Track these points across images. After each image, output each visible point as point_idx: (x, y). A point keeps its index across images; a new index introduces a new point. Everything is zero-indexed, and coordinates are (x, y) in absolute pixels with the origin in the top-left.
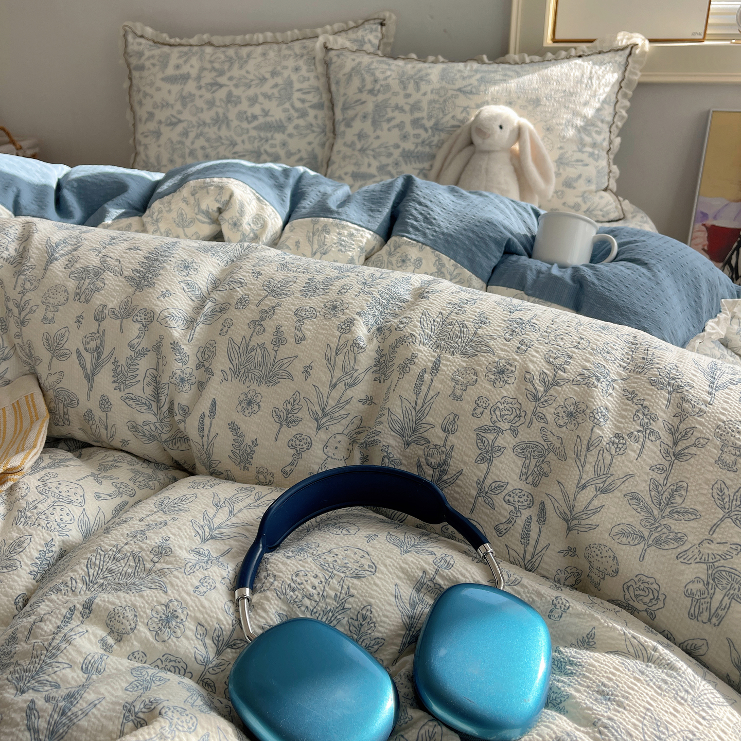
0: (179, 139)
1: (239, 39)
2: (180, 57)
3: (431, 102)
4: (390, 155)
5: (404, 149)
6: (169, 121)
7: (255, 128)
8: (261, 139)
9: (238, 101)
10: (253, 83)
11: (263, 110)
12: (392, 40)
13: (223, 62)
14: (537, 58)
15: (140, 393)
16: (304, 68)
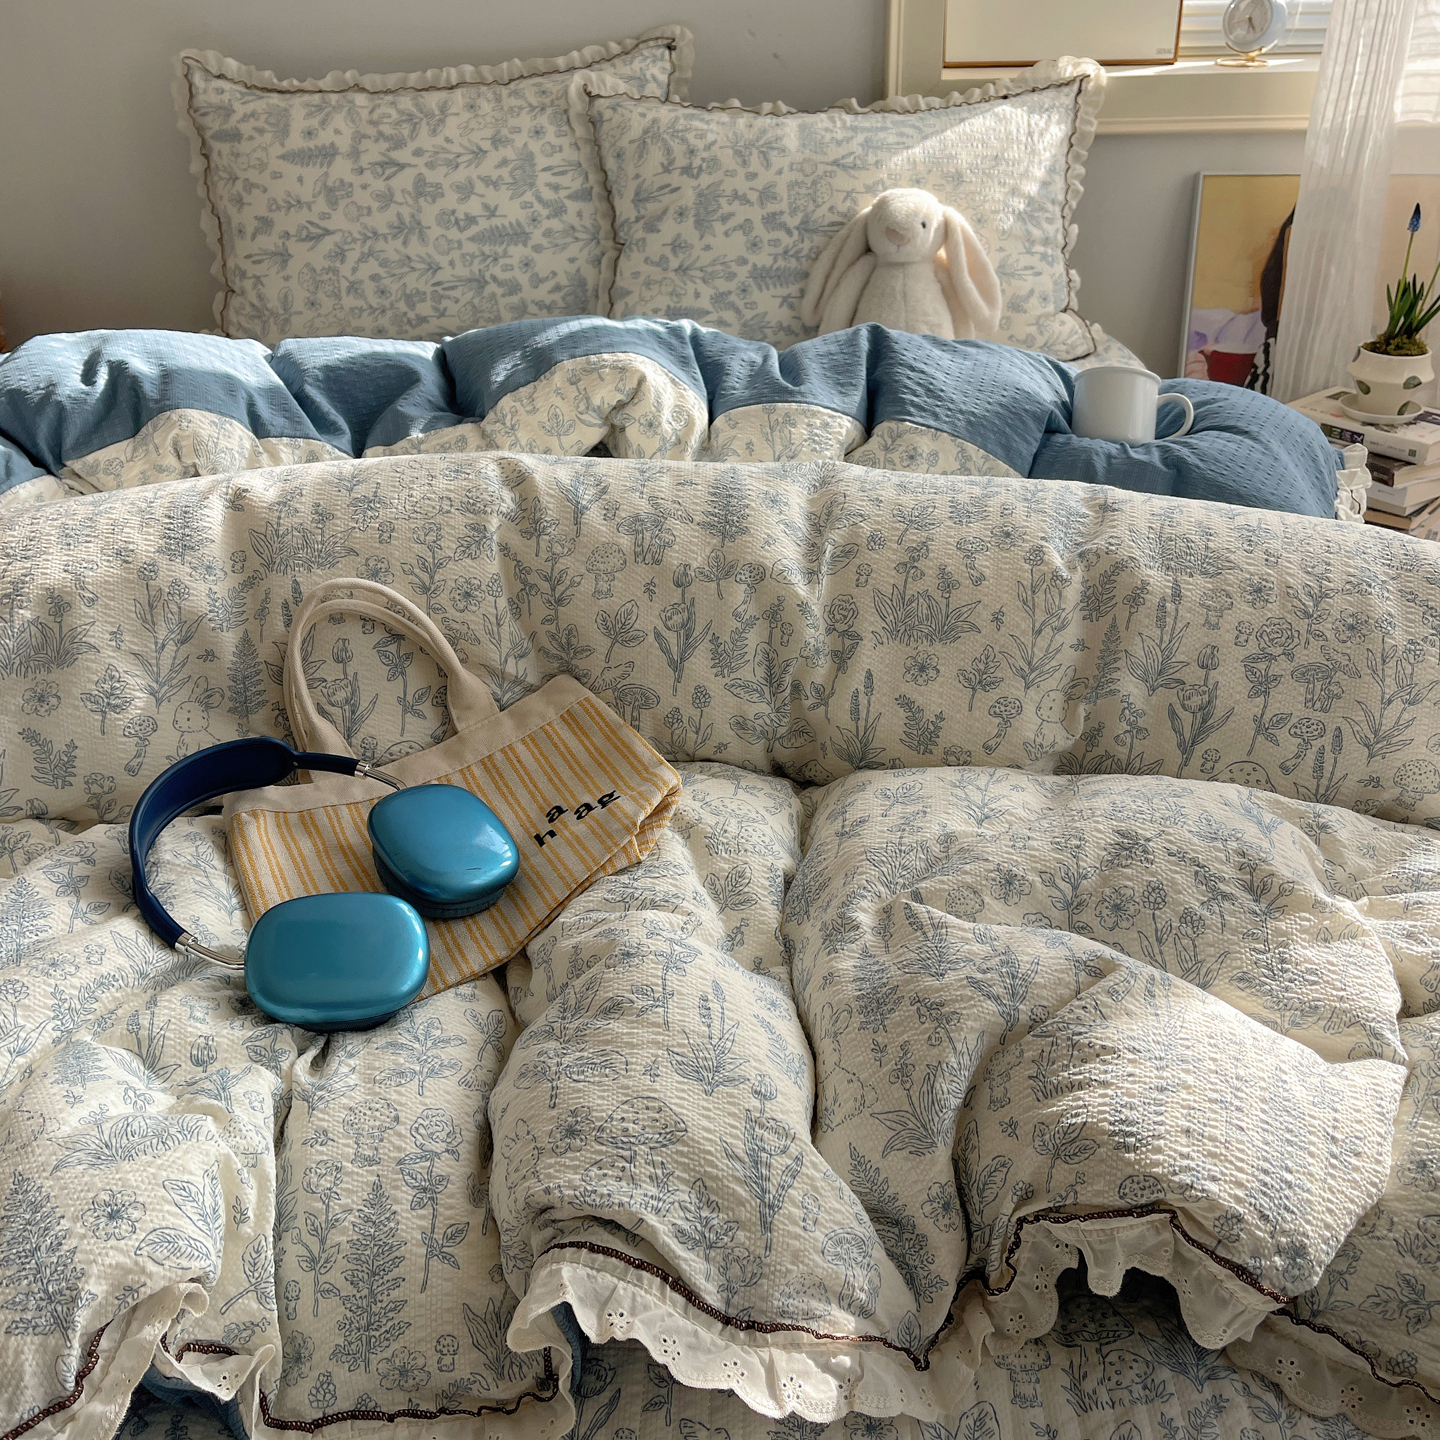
0: (327, 264)
1: (413, 78)
2: (310, 115)
3: (792, 185)
4: (731, 276)
5: (755, 265)
6: (304, 233)
7: (472, 239)
8: (485, 257)
9: (437, 193)
10: (460, 160)
11: (486, 207)
12: (689, 74)
13: (398, 123)
14: (936, 101)
15: (750, 677)
16: (551, 130)
